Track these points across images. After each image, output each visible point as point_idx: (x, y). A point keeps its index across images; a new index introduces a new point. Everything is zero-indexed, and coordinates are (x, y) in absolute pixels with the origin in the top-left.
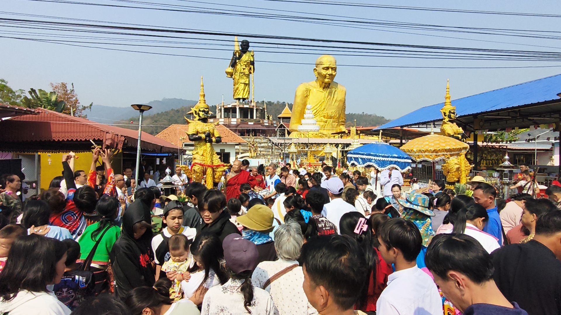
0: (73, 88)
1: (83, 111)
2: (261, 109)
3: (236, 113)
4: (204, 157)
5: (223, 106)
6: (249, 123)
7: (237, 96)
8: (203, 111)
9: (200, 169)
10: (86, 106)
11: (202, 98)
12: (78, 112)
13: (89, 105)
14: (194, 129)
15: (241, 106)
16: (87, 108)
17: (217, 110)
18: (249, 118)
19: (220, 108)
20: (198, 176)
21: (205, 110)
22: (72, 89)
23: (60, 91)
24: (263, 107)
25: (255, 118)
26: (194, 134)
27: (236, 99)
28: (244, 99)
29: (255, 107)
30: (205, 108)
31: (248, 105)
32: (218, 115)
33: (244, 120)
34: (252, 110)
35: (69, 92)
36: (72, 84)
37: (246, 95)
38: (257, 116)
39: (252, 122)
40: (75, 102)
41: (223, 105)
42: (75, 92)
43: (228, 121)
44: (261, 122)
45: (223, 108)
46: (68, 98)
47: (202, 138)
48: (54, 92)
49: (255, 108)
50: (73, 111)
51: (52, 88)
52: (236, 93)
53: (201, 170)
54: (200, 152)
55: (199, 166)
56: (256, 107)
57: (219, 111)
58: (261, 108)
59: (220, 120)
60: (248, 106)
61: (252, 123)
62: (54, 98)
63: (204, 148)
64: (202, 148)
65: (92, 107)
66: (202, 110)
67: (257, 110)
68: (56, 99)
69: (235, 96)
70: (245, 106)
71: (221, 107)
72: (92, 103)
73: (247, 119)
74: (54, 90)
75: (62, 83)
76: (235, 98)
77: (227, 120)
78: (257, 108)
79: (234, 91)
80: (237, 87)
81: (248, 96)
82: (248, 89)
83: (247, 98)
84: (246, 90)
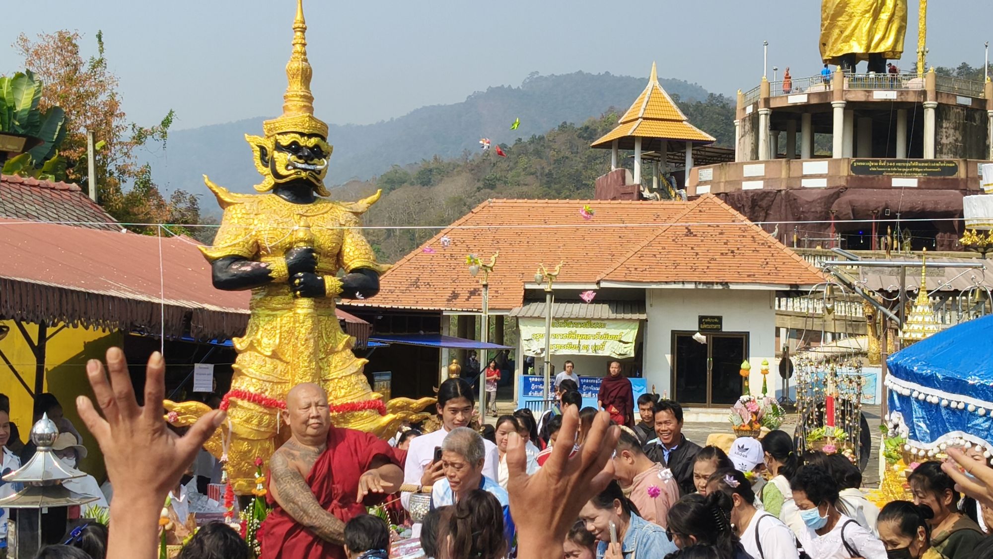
0: (101, 51)
1: (136, 150)
2: (964, 107)
3: (830, 130)
4: (281, 367)
5: (767, 101)
6: (896, 182)
7: (839, 45)
8: (294, 148)
9: (255, 421)
10: (147, 127)
11: (296, 88)
12: (118, 155)
13: (157, 123)
14: (237, 236)
15: (858, 96)
16: (152, 134)
17: (737, 122)
18: (901, 153)
19: (750, 109)
20: (244, 455)
21: (302, 141)
22: (97, 58)
23: (52, 66)
24: (981, 96)
25: (929, 152)
26: (235, 259)
27: (835, 61)
28: (877, 62)
29: (930, 95)
30: (302, 135)
31: (892, 88)
32: (742, 147)
33: (871, 164)
34: (914, 113)
35: (84, 69)
36: (99, 37)
37: (883, 38)
38: (944, 141)
39: (911, 174)
40: (105, 115)
41: (764, 95)
42: (111, 70)
43: (784, 174)
44: (962, 173)
45: (762, 111)
46: (80, 96)
47: (273, 274)
48: (28, 71)
49: (930, 103)
50: (96, 152)
51: (24, 58)
52: (836, 31)
53: (260, 423)
54: (265, 341)
55: (252, 406)
56: (937, 94)
57: (748, 126)
58: (967, 102)
59: (750, 170)
60: (892, 95)
61: (913, 182)
62: (24, 101)
63: (285, 320)
64: (277, 322)
65: (169, 130)
66: (285, 141)
67: (941, 112)
68: (35, 101)
69: (828, 48)
70: (879, 95)
71: (756, 105)
72: (171, 113)
73: (882, 162)
74: (31, 64)
75: (60, 33)
76: (829, 54)
77: (782, 169)
78: (944, 101)
79: (826, 23)
80: (837, 3)
81: (896, 41)
82: (897, 8)
83: (891, 54)
84: (885, 14)
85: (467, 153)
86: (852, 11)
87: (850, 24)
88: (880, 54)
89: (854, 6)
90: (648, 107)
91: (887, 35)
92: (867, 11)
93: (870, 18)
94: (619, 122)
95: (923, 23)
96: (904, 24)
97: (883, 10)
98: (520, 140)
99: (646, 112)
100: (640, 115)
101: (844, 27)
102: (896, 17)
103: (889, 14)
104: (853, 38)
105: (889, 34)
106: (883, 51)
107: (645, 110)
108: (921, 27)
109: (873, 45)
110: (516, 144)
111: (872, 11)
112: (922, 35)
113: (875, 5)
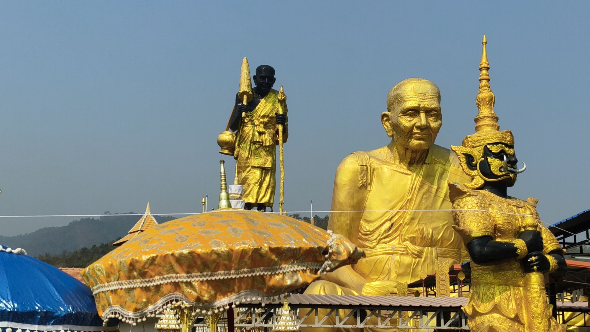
80: (242, 178)
81: (270, 198)
82: (271, 182)
83: (268, 204)
84: (265, 185)
85: (65, 252)
86: (250, 182)
87: (249, 189)
88: (263, 204)
89: (250, 180)
90: (144, 225)
91: (266, 195)
92: (257, 183)
93: (258, 186)
94: (129, 232)
95: (282, 190)
96: (274, 190)
97: (264, 183)
98: (95, 246)
99: (143, 227)
100: (139, 229)
101: (246, 190)
102: (270, 186)
103: (267, 185)
104: (250, 195)
105: (267, 194)
106: (264, 202)
107: (142, 226)
108: (281, 191)
109: (259, 199)
110: (92, 248)
111: (259, 183)
112: (281, 195)
113: (260, 180)
